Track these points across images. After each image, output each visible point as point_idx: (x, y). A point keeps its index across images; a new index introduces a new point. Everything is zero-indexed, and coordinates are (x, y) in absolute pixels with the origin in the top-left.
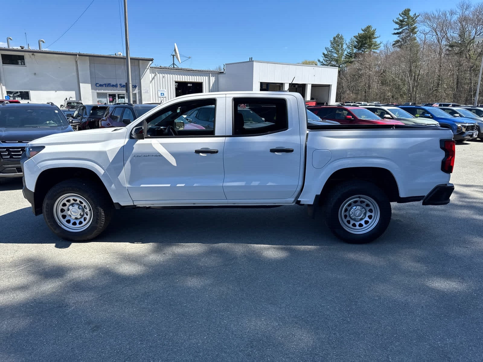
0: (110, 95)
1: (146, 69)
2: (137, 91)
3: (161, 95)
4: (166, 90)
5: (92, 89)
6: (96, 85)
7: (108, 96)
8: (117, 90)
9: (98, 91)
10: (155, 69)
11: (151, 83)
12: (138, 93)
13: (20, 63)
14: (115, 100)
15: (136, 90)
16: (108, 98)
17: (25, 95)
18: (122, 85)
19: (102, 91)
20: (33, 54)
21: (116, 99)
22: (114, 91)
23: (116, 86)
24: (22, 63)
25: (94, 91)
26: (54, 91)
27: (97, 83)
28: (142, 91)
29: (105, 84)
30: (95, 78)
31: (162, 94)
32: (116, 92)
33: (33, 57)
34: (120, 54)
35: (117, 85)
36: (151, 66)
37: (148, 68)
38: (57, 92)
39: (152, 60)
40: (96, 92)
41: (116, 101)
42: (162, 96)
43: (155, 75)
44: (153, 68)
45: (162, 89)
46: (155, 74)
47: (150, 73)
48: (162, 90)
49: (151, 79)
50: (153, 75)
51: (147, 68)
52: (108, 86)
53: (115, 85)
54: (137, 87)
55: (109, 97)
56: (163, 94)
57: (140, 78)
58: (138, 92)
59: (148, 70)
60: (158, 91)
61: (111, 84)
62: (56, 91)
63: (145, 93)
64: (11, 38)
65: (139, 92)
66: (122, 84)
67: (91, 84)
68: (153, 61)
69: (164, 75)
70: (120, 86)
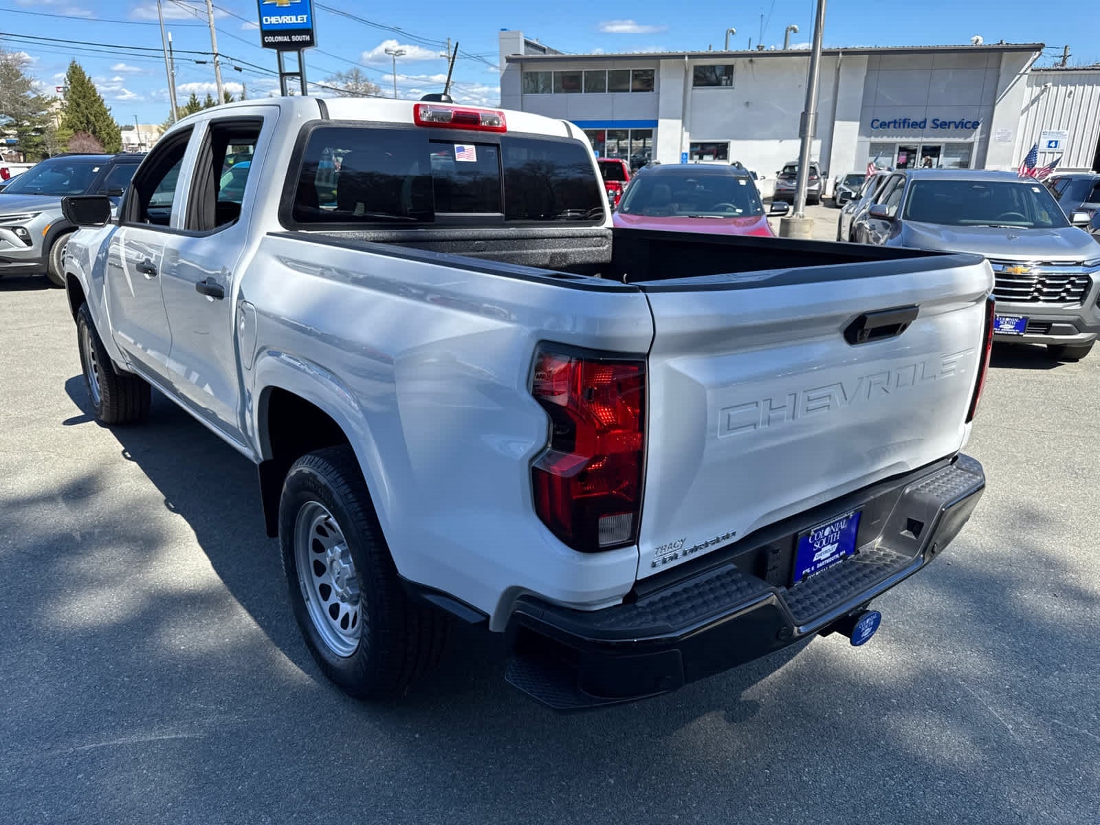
0: (902, 149)
1: (1018, 76)
2: (978, 137)
3: (1049, 147)
4: (1066, 132)
5: (861, 133)
6: (873, 125)
7: (897, 150)
8: (922, 136)
9: (874, 139)
10: (1045, 73)
11: (1025, 114)
12: (980, 142)
13: (724, 82)
14: (912, 161)
15: (974, 135)
16: (896, 156)
17: (721, 151)
18: (938, 123)
19: (885, 139)
20: (751, 61)
21: (915, 158)
22: (914, 137)
23: (921, 125)
24: (729, 82)
25: (864, 138)
26: (778, 141)
27: (875, 120)
28: (992, 138)
29: (895, 122)
30: (874, 106)
31: (1053, 144)
32: (919, 140)
33: (749, 65)
34: (977, 41)
35: (925, 122)
36: (1037, 65)
37: (1024, 73)
38: (784, 142)
39: (1038, 48)
40: (868, 141)
41: (914, 164)
42: (1051, 150)
43: (1042, 92)
44: (1040, 70)
45: (1054, 130)
46: (1043, 87)
47: (1028, 86)
48: (1056, 130)
49: (1026, 102)
50: (1037, 90)
51: (1022, 72)
52: (902, 125)
53: (921, 123)
54: (980, 127)
55: (899, 154)
56: (1056, 142)
57: (995, 100)
58: (980, 139)
59: (1025, 77)
60: (1042, 136)
61: (911, 122)
62: (781, 141)
63: (1000, 140)
64: (734, 29)
65: (983, 140)
66: (938, 120)
67: (860, 121)
68: (1042, 50)
69: (1073, 88)
70: (933, 125)
